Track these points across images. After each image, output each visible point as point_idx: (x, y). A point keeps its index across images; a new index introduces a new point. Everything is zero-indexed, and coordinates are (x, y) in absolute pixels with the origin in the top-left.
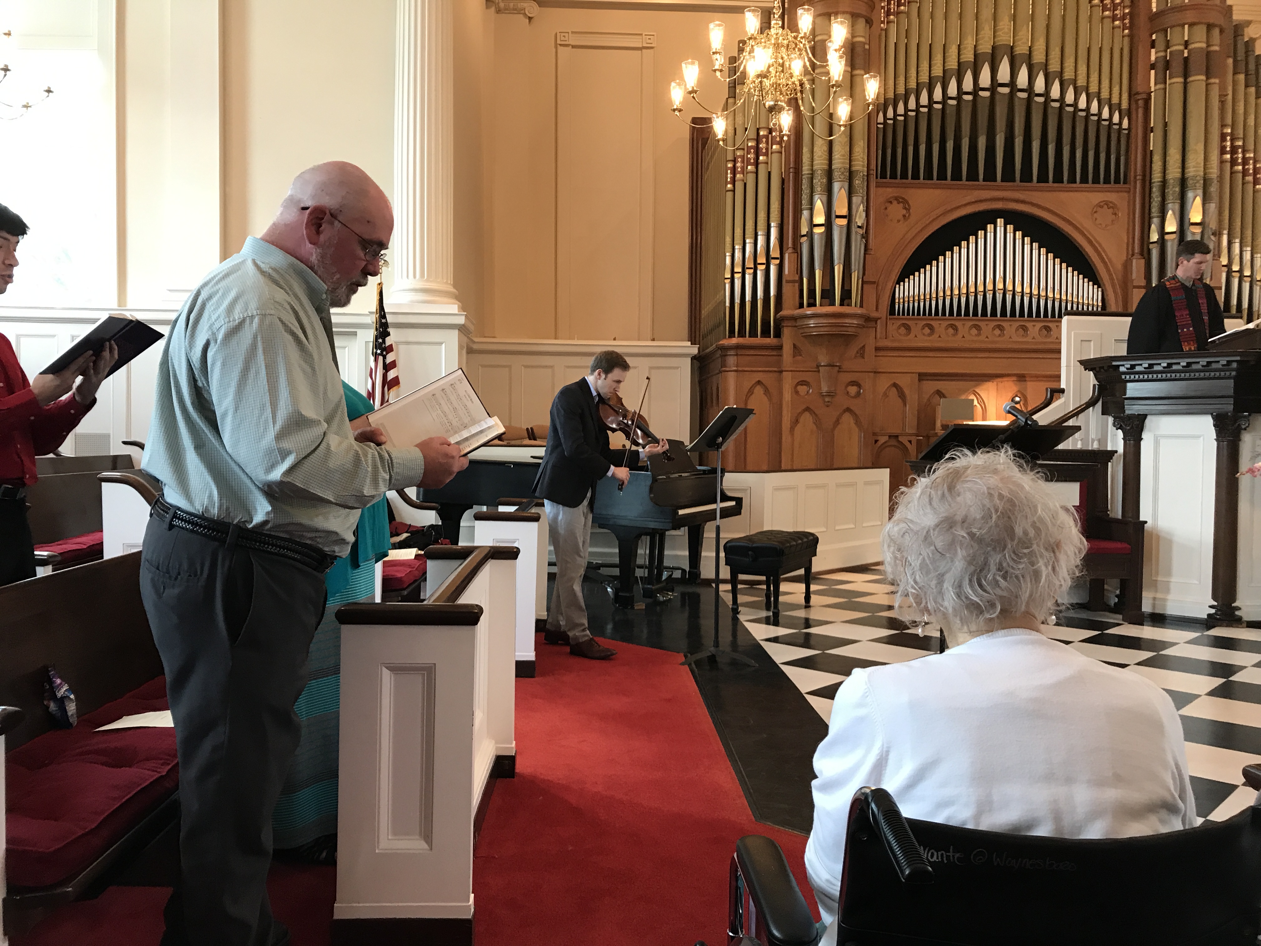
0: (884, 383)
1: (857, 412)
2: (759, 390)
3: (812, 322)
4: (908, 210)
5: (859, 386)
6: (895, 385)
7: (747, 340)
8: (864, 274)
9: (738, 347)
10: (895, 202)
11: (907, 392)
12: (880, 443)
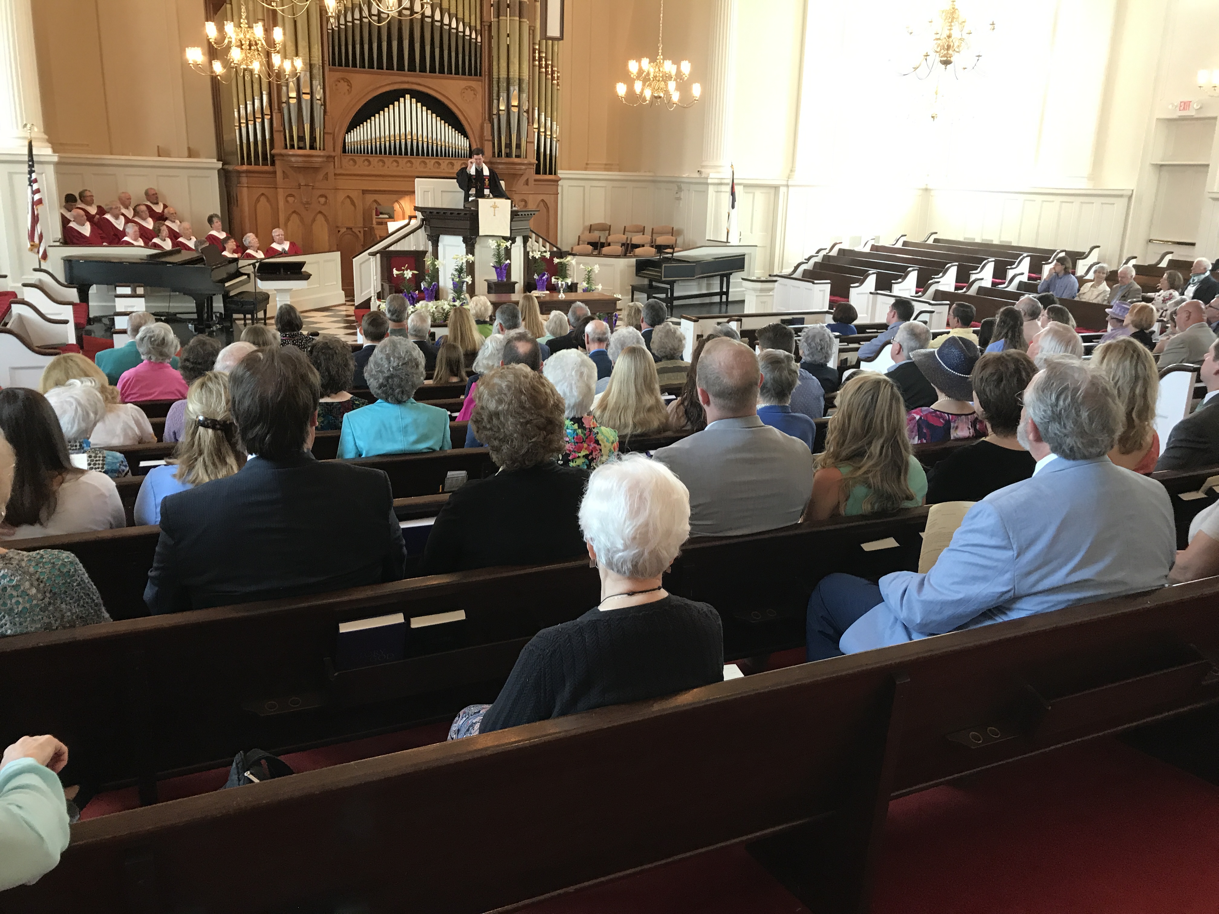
0: (341, 196)
1: (325, 213)
2: (263, 199)
3: (293, 159)
4: (351, 87)
5: (326, 197)
6: (348, 197)
7: (253, 167)
8: (324, 128)
9: (247, 172)
10: (342, 81)
11: (355, 201)
12: (341, 233)
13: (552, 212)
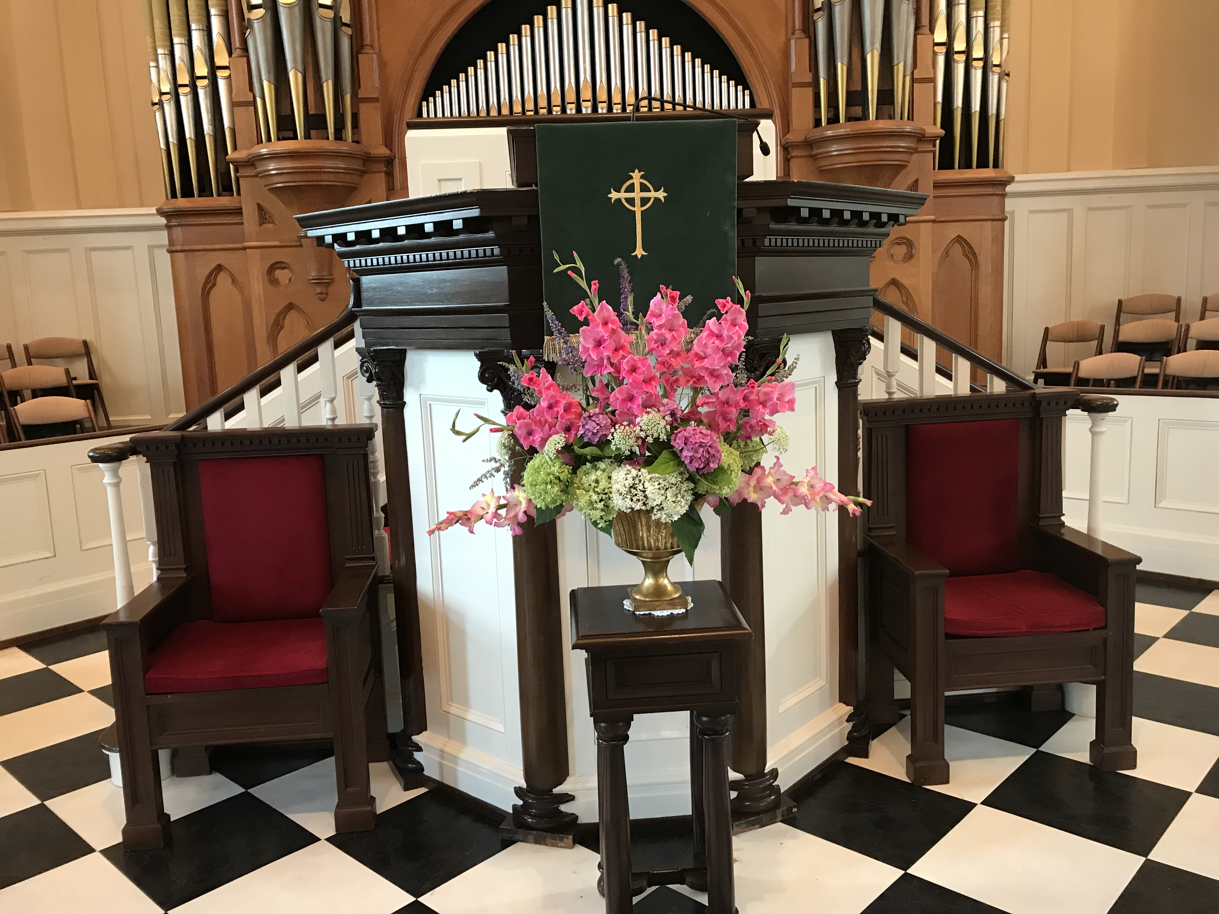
3: (271, 167)
7: (197, 202)
13: (986, 267)
